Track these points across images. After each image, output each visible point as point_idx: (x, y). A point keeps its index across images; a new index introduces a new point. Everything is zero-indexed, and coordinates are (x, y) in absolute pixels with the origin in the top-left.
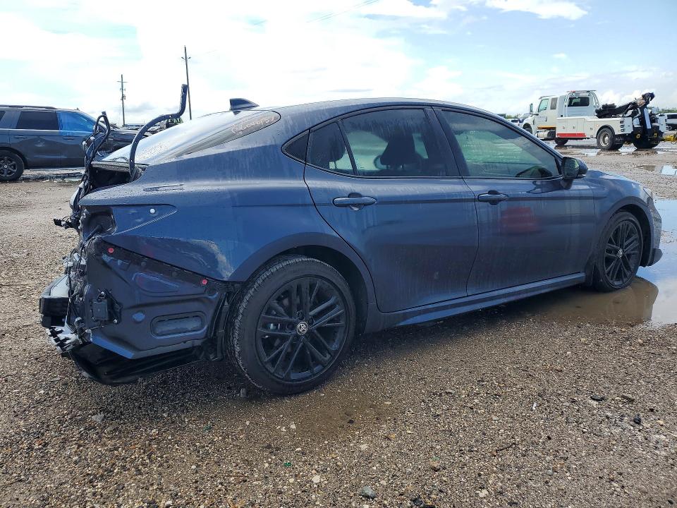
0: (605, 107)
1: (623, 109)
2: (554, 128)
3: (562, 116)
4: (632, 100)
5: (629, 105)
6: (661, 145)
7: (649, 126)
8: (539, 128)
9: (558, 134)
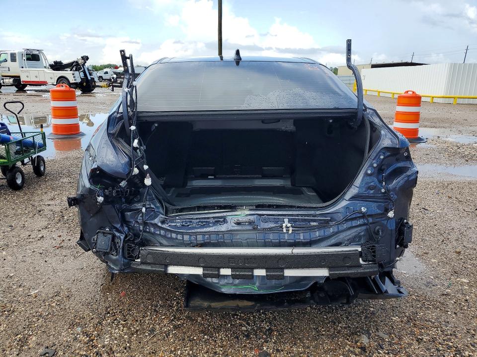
0: (56, 63)
1: (70, 66)
2: (19, 77)
3: (23, 68)
4: (75, 60)
5: (73, 63)
6: (96, 90)
7: (89, 78)
8: (3, 76)
9: (23, 82)
